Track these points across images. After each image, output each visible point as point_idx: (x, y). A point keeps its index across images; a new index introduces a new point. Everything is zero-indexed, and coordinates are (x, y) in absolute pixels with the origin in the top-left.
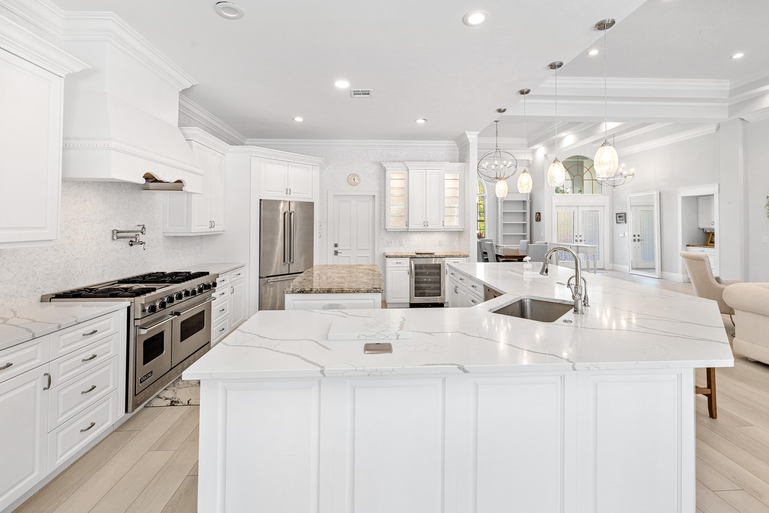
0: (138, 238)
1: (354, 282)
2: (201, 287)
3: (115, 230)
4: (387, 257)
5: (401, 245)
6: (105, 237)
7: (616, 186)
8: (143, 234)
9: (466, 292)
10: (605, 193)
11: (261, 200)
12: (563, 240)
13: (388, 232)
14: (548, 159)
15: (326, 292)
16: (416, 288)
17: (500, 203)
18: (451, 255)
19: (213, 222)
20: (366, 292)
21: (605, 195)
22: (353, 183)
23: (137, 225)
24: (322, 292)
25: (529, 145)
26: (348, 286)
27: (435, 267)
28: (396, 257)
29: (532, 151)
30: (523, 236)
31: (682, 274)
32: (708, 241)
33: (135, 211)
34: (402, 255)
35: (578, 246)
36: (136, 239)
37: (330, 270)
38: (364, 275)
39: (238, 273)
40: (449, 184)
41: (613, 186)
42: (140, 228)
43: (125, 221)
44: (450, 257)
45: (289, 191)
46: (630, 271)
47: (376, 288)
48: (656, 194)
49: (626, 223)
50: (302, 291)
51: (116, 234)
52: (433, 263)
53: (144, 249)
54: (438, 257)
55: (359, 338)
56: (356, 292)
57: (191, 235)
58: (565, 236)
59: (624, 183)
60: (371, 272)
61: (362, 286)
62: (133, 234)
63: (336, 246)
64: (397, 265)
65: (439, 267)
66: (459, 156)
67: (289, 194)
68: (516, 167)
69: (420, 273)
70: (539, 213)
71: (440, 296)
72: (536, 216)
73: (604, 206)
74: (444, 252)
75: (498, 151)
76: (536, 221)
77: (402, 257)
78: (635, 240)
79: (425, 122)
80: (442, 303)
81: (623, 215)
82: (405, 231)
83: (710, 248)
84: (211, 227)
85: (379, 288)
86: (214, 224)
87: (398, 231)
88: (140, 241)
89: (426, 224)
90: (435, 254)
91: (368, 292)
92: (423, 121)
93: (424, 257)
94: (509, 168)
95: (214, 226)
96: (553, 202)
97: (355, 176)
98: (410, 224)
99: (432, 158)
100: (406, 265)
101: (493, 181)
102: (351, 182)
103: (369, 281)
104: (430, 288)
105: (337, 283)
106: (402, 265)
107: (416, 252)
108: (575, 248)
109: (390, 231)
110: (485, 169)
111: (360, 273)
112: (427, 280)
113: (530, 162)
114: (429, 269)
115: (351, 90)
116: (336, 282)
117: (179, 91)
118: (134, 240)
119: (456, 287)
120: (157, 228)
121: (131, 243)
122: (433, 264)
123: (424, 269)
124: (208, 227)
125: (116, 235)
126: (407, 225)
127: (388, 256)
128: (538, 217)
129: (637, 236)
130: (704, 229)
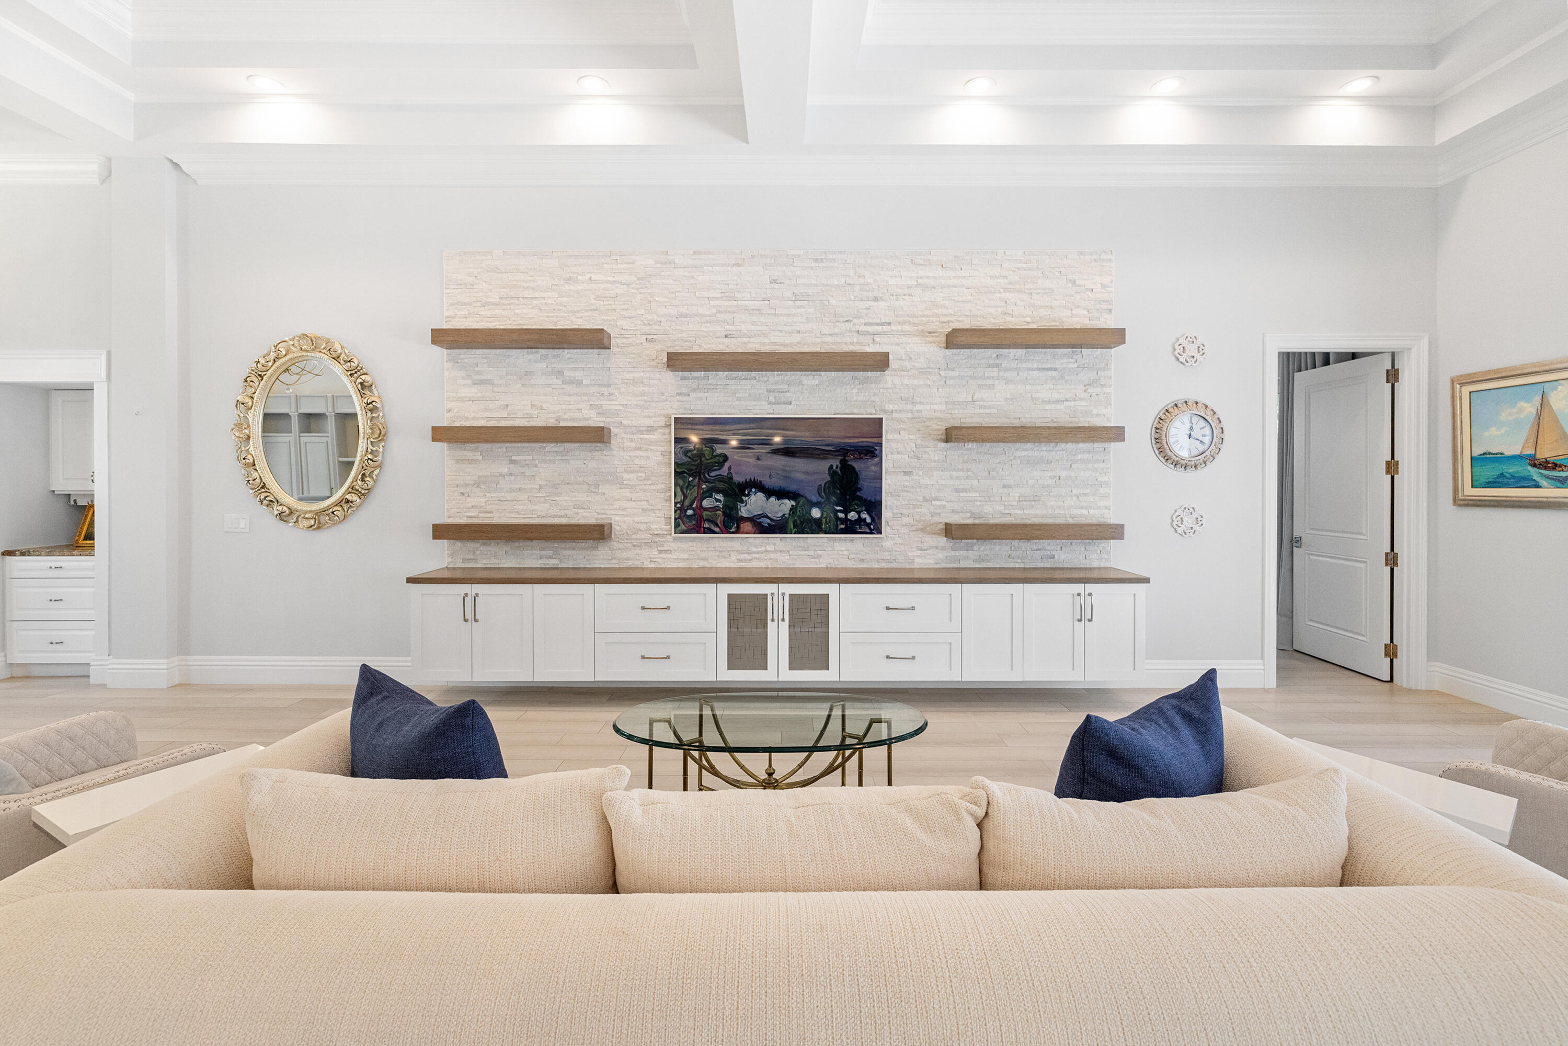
32: (81, 533)
130: (69, 496)
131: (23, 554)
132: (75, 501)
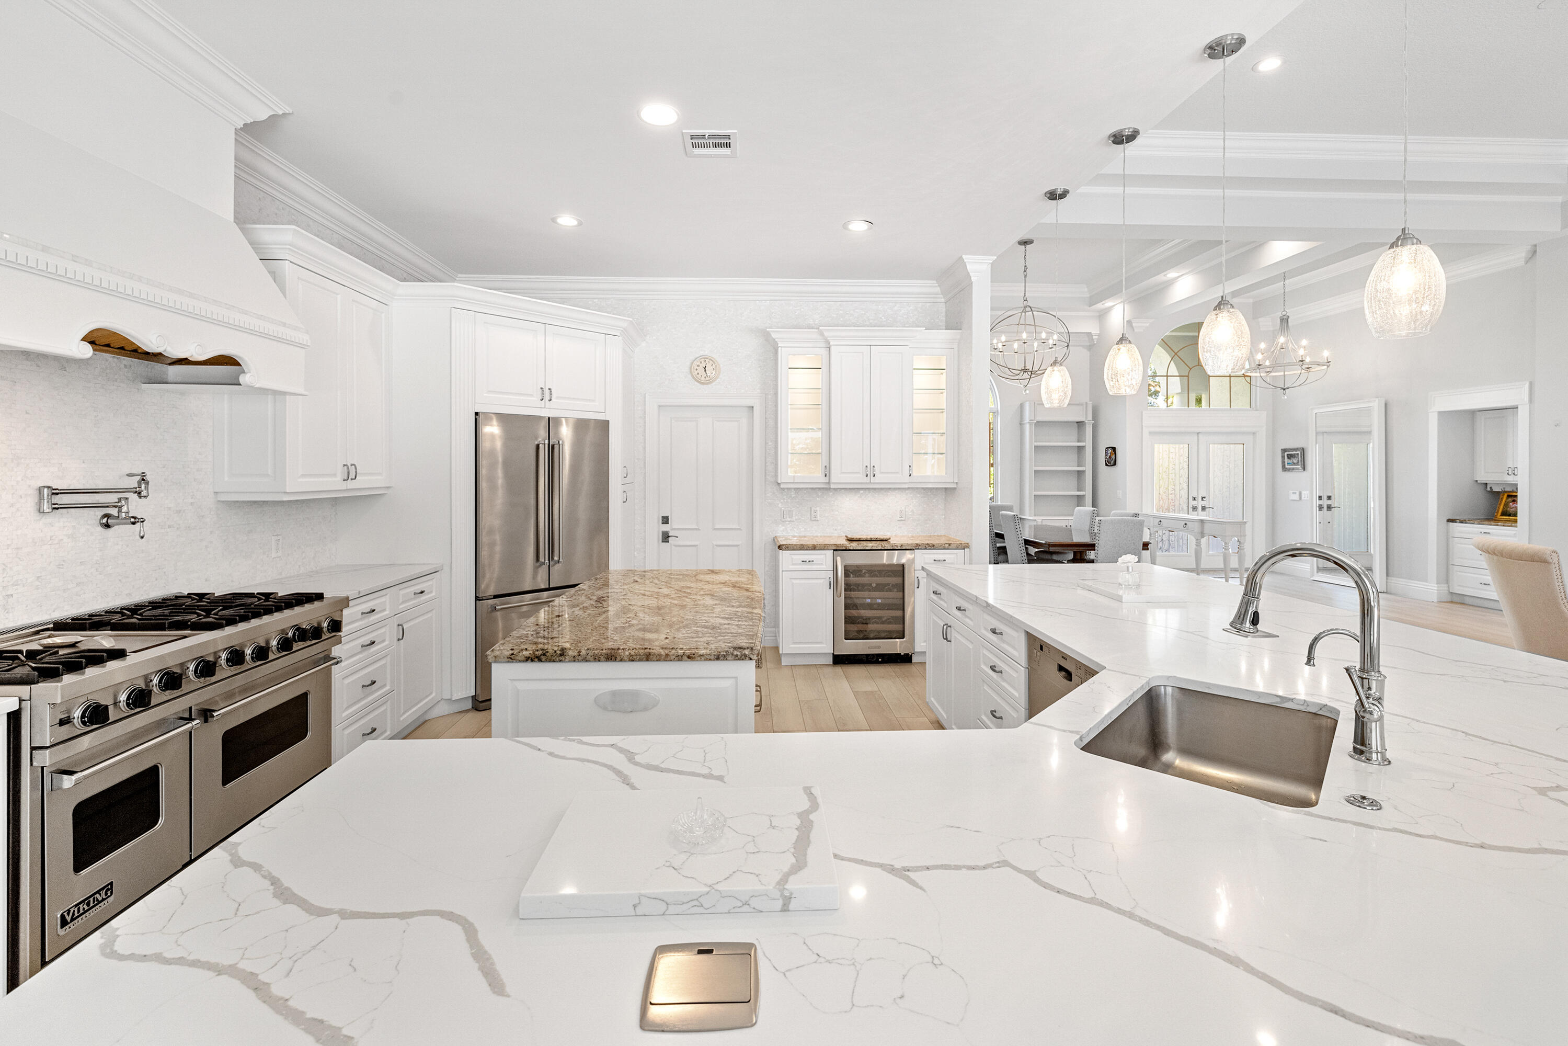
0: (125, 506)
1: (684, 627)
2: (290, 634)
3: (44, 487)
4: (780, 547)
5: (814, 519)
6: (12, 505)
7: (1288, 388)
8: (140, 497)
9: (972, 643)
10: (1258, 404)
11: (477, 414)
12: (1166, 507)
13: (783, 489)
14: (1134, 330)
15: (602, 657)
16: (849, 620)
17: (1027, 427)
18: (928, 544)
19: (353, 466)
20: (712, 657)
21: (1257, 410)
22: (703, 379)
23: (128, 473)
24: (592, 659)
25: (1092, 301)
26: (667, 641)
27: (892, 571)
28: (802, 547)
29: (1098, 314)
30: (1076, 499)
31: (1437, 584)
32: (1498, 511)
33: (119, 437)
34: (815, 543)
35: (1202, 521)
36: (120, 511)
37: (636, 586)
38: (717, 602)
39: (418, 588)
40: (922, 380)
41: (1282, 388)
42: (133, 482)
43: (84, 462)
44: (926, 549)
45: (547, 392)
46: (1313, 576)
47: (740, 648)
48: (1376, 407)
49: (1304, 470)
50: (537, 657)
51: (49, 499)
52: (885, 561)
53: (142, 537)
54: (900, 548)
55: (640, 910)
56: (685, 658)
57: (285, 499)
58: (1170, 497)
59: (1306, 383)
60: (735, 593)
61: (704, 642)
62: (113, 498)
63: (665, 520)
64: (805, 567)
65: (900, 571)
66: (947, 316)
67: (547, 400)
68: (1068, 346)
69: (856, 584)
70: (1114, 449)
71: (903, 638)
72: (1106, 455)
73: (1254, 433)
74: (912, 537)
75: (1028, 309)
76: (1106, 465)
77: (814, 548)
78: (1321, 508)
79: (869, 229)
80: (908, 654)
81: (1299, 452)
82: (823, 488)
83: (1504, 526)
84: (346, 478)
85: (748, 648)
86: (356, 472)
87: (807, 488)
88: (131, 515)
89: (870, 472)
90: (892, 541)
91: (718, 658)
92: (864, 226)
93: (867, 548)
94: (1052, 350)
95: (356, 477)
96: (1143, 424)
97: (707, 361)
98: (833, 471)
99: (885, 320)
100: (824, 567)
101: (1017, 377)
102: (699, 376)
103: (726, 622)
104: (879, 620)
105: (639, 630)
106: (815, 567)
107: (846, 536)
108: (1197, 525)
109: (787, 488)
110: (998, 350)
111: (707, 595)
112: (874, 602)
113: (1094, 337)
114: (877, 577)
115: (682, 133)
116: (638, 625)
117: (234, 126)
118: (114, 512)
119: (945, 627)
120: (195, 480)
121: (105, 521)
122: (884, 565)
123: (867, 575)
124: (339, 478)
125: (48, 502)
126: (827, 475)
127: (784, 545)
128: (1110, 457)
129: (1325, 498)
130: (1486, 484)
131: (1461, 522)
132: (1491, 488)
